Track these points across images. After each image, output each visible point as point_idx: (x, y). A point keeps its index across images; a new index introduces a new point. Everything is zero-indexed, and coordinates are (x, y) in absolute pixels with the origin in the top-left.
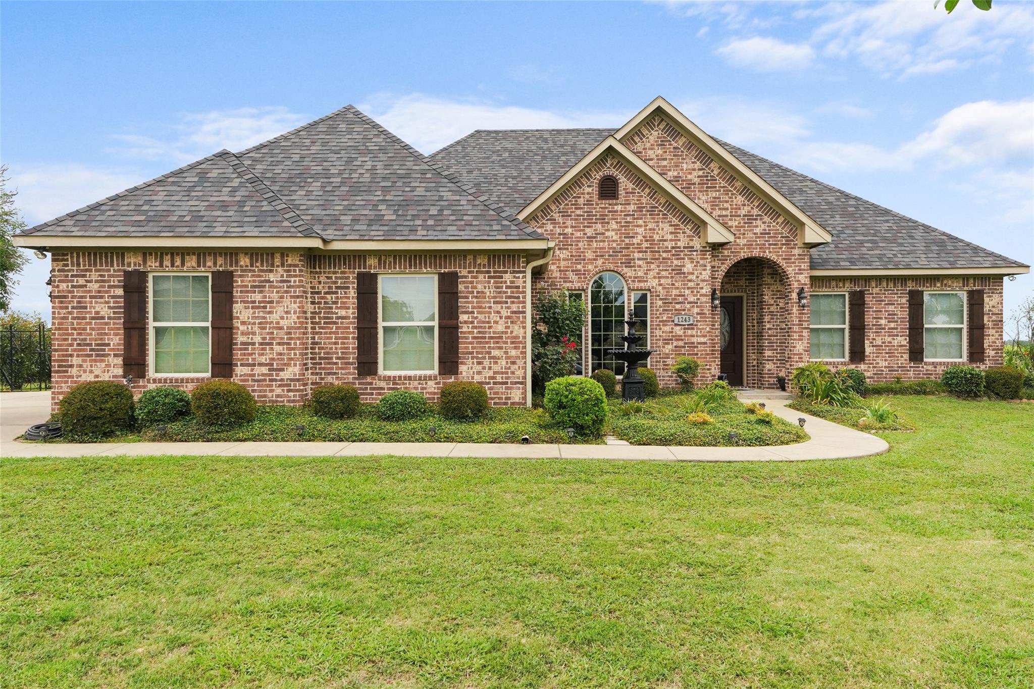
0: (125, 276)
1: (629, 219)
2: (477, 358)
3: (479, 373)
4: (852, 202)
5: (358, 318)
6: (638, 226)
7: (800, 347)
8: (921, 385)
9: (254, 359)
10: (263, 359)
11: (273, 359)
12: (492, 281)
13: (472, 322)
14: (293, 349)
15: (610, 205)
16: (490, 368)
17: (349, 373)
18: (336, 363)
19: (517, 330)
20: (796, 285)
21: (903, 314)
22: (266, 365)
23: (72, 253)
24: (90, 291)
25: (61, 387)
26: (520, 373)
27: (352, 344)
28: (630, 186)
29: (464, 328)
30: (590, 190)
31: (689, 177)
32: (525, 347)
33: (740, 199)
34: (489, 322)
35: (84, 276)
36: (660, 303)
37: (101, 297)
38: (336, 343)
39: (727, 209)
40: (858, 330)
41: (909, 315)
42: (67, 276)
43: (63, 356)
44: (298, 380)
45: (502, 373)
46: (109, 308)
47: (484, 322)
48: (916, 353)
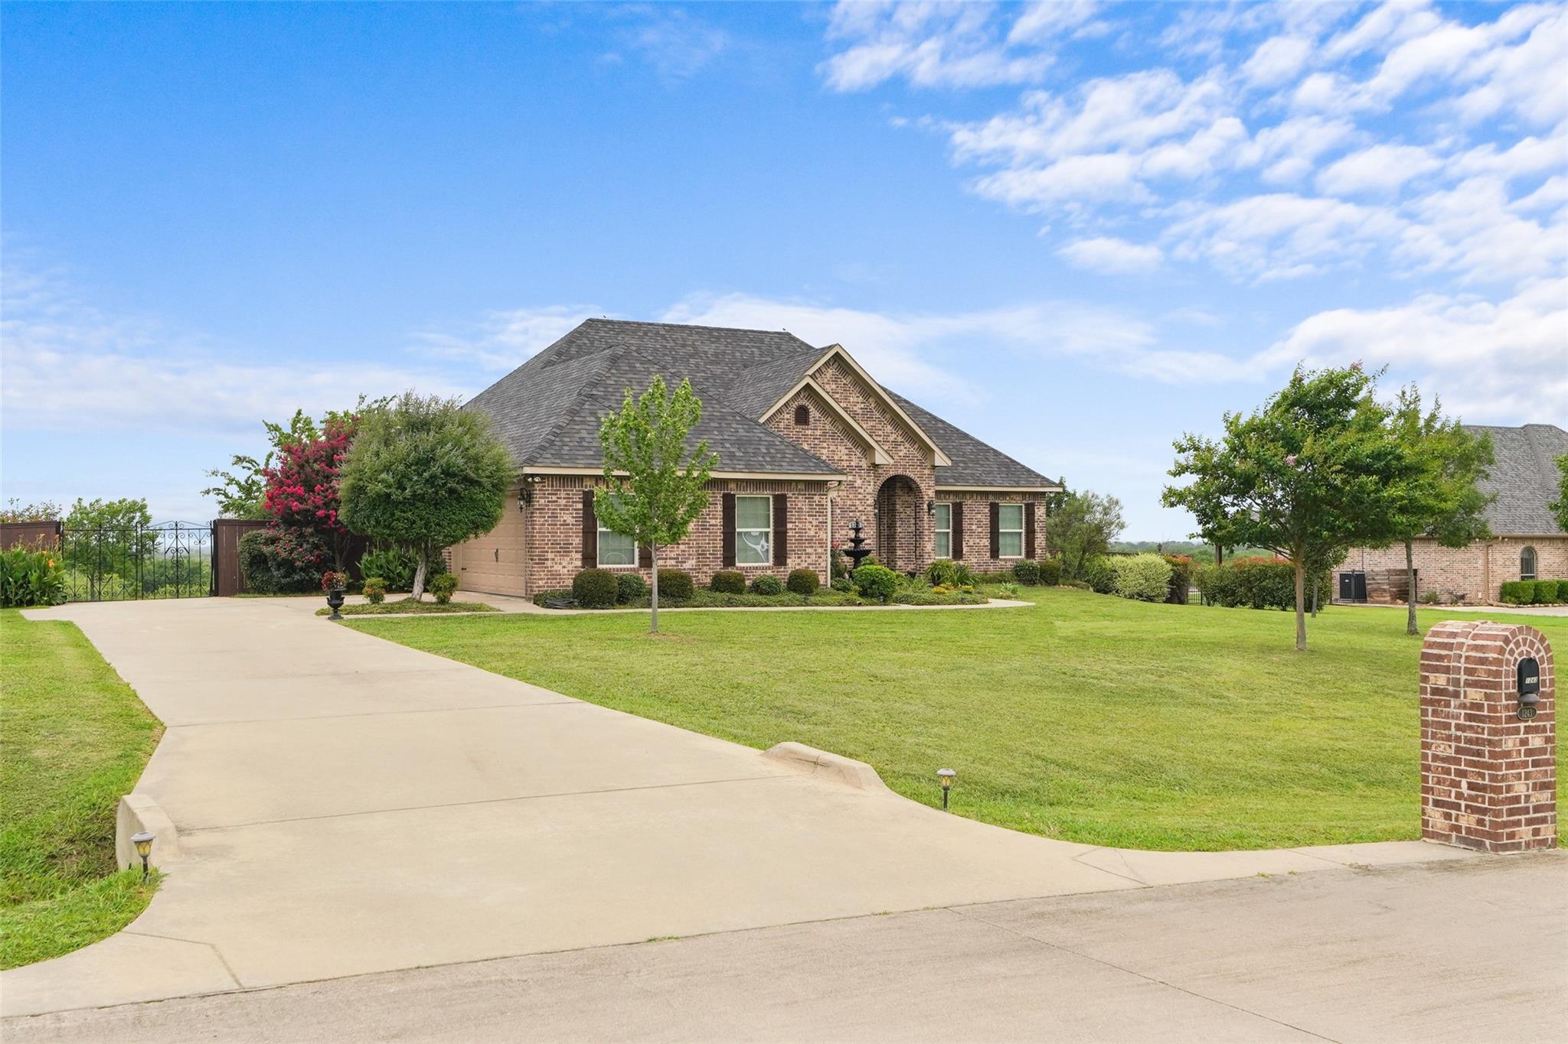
0: (583, 494)
1: (816, 442)
2: (798, 554)
3: (799, 564)
4: (940, 425)
5: (723, 526)
6: (823, 448)
7: (929, 547)
8: (1002, 575)
9: (666, 555)
10: (672, 555)
11: (678, 555)
12: (807, 500)
13: (795, 529)
14: (691, 547)
15: (803, 429)
16: (806, 561)
17: (718, 565)
18: (709, 558)
19: (822, 535)
20: (926, 498)
21: (986, 521)
22: (675, 559)
23: (548, 478)
24: (560, 505)
25: (541, 575)
26: (823, 564)
27: (720, 544)
28: (818, 415)
29: (790, 533)
30: (788, 416)
31: (855, 408)
32: (826, 547)
33: (889, 428)
34: (805, 529)
35: (556, 494)
36: (839, 511)
37: (568, 510)
38: (709, 544)
39: (881, 436)
40: (958, 532)
41: (990, 521)
42: (545, 494)
43: (542, 552)
44: (695, 569)
45: (813, 564)
46: (573, 517)
47: (802, 529)
48: (995, 553)
